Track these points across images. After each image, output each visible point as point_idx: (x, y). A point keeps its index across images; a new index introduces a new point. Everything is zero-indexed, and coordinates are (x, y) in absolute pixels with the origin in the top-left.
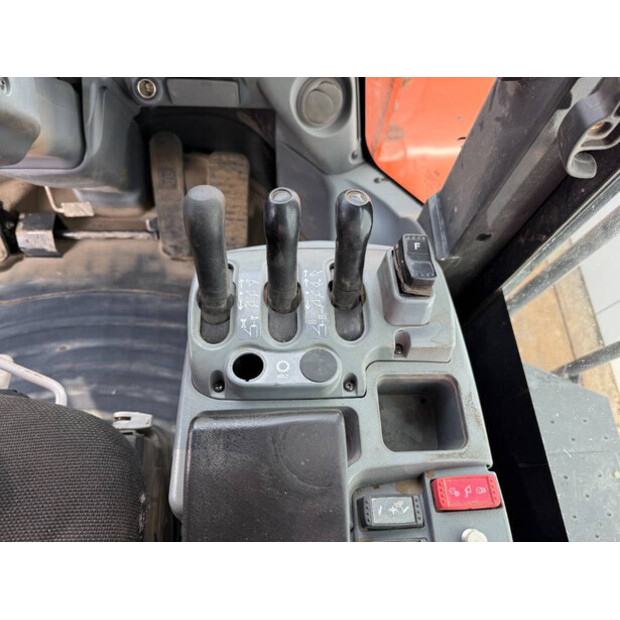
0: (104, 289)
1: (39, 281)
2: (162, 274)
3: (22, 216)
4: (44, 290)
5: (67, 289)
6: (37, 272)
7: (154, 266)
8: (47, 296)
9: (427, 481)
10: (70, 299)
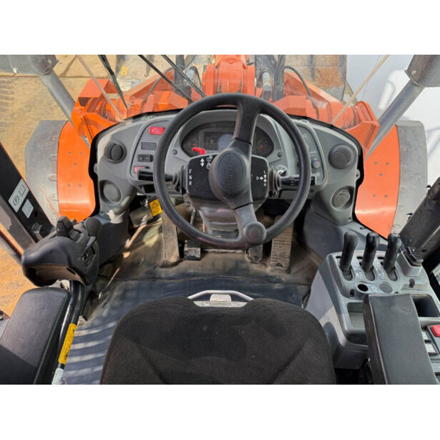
0: (222, 276)
1: (192, 271)
2: (247, 269)
3: (186, 241)
4: (194, 275)
5: (204, 275)
6: (190, 267)
7: (244, 266)
8: (195, 278)
9: (429, 328)
10: (206, 280)
